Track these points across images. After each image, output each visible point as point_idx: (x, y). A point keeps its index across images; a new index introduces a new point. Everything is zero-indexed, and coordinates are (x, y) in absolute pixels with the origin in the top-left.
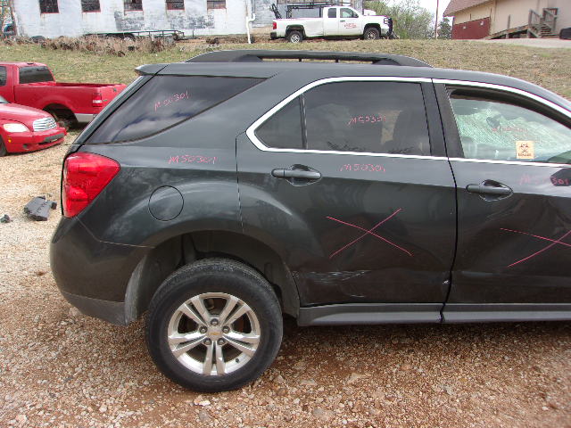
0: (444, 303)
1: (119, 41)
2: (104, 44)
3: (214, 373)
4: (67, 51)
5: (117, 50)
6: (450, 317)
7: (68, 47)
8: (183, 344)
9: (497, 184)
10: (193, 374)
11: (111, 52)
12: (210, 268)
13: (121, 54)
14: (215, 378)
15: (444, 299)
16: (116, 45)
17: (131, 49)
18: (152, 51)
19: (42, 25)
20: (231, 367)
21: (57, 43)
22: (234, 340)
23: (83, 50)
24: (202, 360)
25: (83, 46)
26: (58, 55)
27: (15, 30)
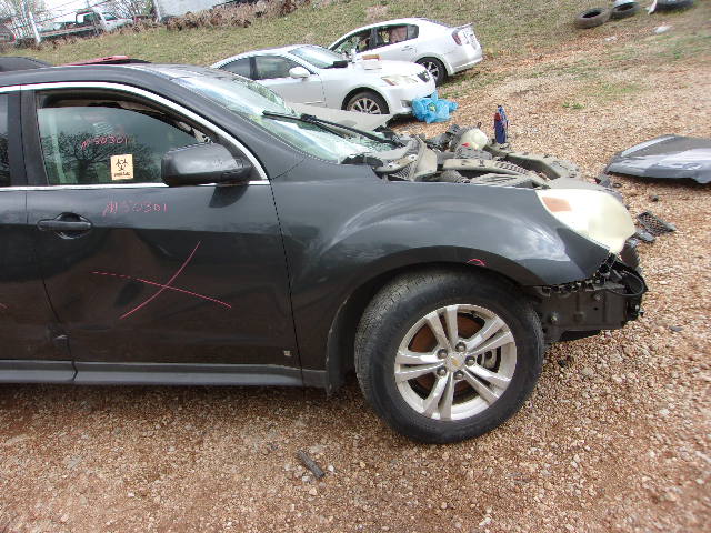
1: (247, 8)
2: (229, 14)
4: (193, 29)
5: (243, 19)
6: (84, 377)
7: (192, 25)
9: (75, 217)
11: (237, 23)
13: (247, 24)
16: (243, 12)
17: (259, 14)
18: (282, 15)
21: (182, 22)
23: (208, 26)
25: (207, 22)
26: (182, 36)
27: (155, 13)
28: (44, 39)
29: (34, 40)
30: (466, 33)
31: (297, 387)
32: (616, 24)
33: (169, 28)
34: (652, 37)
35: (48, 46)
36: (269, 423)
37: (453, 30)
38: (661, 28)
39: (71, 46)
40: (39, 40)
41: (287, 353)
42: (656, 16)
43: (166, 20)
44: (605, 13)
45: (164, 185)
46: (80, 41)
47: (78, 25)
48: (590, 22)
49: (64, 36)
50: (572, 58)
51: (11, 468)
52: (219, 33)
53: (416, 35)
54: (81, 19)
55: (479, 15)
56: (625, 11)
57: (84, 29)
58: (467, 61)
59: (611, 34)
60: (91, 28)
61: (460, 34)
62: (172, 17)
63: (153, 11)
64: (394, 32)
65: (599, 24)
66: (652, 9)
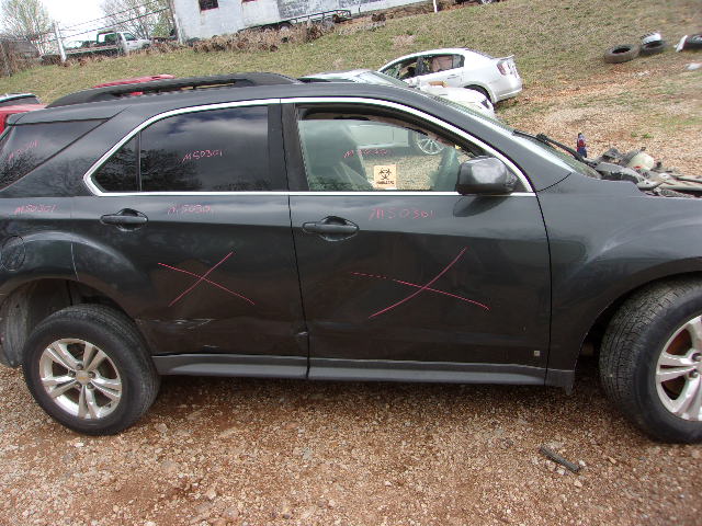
0: (309, 357)
1: (273, 33)
2: (256, 39)
3: (88, 416)
4: (220, 52)
5: (270, 43)
6: (317, 373)
7: (218, 48)
8: (59, 385)
10: (70, 416)
11: (264, 47)
12: (65, 315)
13: (274, 48)
14: (88, 421)
15: (307, 352)
16: (270, 37)
17: (285, 40)
18: (308, 40)
19: (202, 24)
20: (100, 413)
21: (208, 45)
22: (99, 385)
23: (235, 49)
24: (76, 401)
25: (234, 44)
26: (209, 59)
27: (176, 34)
28: (70, 56)
29: (59, 57)
30: (509, 64)
31: (538, 386)
32: (646, 60)
33: (196, 50)
34: (685, 74)
35: (74, 64)
36: (491, 421)
37: (497, 61)
38: (693, 66)
39: (97, 64)
40: (64, 57)
41: (537, 353)
42: (685, 54)
43: (191, 42)
44: (635, 49)
45: (457, 193)
46: (107, 59)
47: (99, 44)
48: (619, 57)
49: (89, 54)
50: (613, 90)
51: (241, 458)
52: (245, 56)
53: (461, 64)
54: (102, 39)
55: (507, 47)
56: (654, 48)
57: (106, 48)
58: (510, 90)
59: (642, 70)
60: (112, 47)
61: (505, 64)
62: (195, 40)
63: (173, 32)
64: (435, 61)
65: (629, 59)
66: (680, 47)
